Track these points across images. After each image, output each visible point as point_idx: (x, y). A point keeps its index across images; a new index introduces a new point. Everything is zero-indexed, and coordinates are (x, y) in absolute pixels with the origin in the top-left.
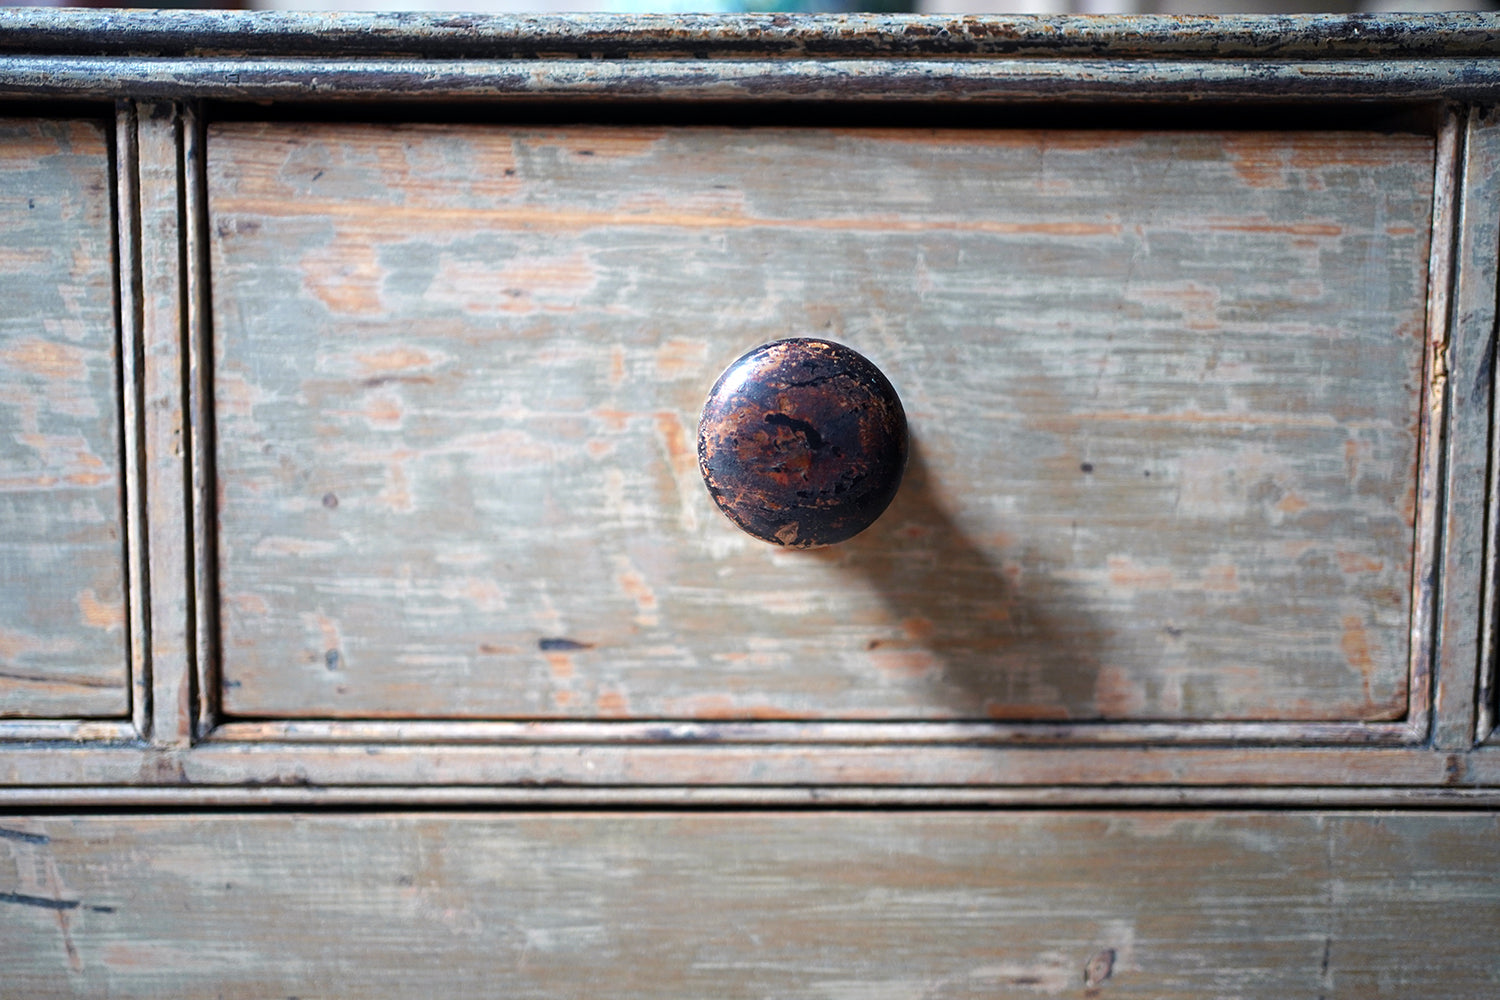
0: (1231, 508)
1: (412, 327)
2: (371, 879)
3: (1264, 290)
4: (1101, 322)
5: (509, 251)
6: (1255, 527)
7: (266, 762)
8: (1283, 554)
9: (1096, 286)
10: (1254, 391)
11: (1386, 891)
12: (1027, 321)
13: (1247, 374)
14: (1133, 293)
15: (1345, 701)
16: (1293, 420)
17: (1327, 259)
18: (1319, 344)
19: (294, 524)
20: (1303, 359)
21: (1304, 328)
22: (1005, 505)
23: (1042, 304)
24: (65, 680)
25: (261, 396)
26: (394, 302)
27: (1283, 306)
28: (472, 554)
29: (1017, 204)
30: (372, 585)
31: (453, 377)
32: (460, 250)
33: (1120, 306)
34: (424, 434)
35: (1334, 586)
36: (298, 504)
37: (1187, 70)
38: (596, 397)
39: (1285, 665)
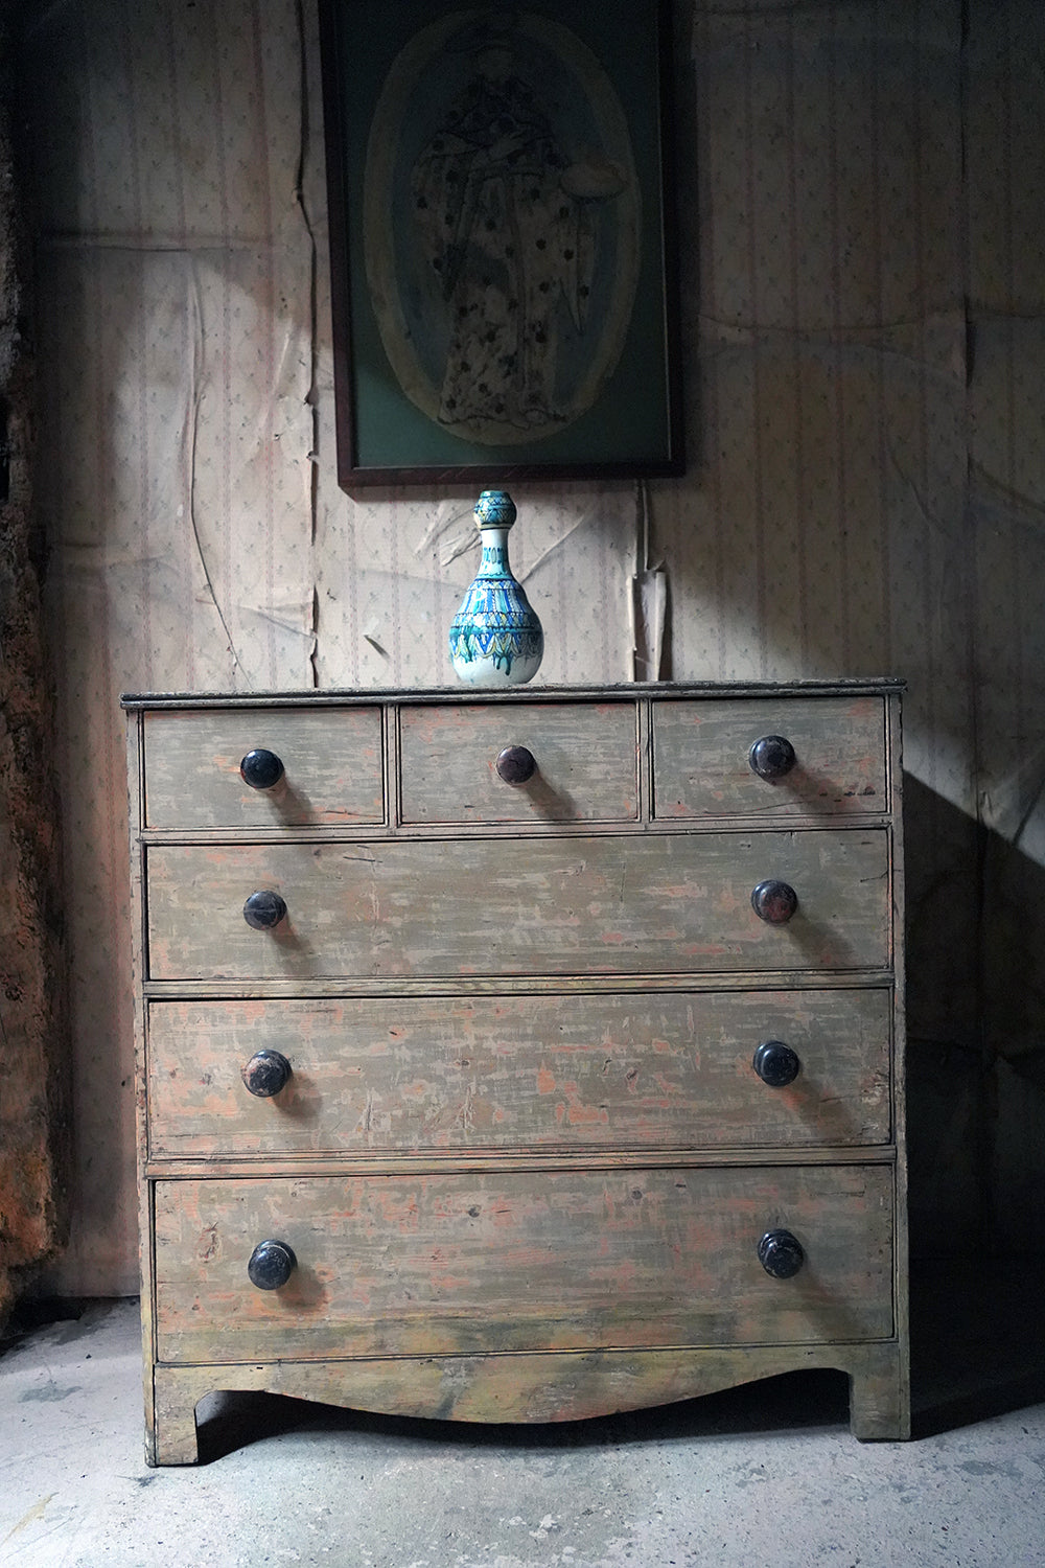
0: (600, 777)
1: (438, 745)
2: (433, 855)
3: (605, 734)
4: (573, 741)
5: (458, 730)
6: (605, 780)
7: (412, 831)
8: (611, 785)
9: (572, 734)
10: (604, 754)
11: (635, 852)
12: (559, 741)
13: (602, 750)
14: (579, 735)
15: (625, 815)
16: (611, 759)
17: (616, 728)
18: (616, 745)
19: (418, 784)
20: (613, 747)
21: (612, 741)
22: (556, 777)
23: (561, 738)
24: (370, 816)
25: (410, 759)
26: (436, 740)
27: (608, 737)
28: (452, 789)
29: (556, 718)
30: (432, 796)
31: (447, 754)
32: (450, 730)
33: (576, 738)
34: (441, 766)
35: (620, 791)
36: (417, 780)
37: (586, 693)
38: (475, 757)
39: (612, 808)
